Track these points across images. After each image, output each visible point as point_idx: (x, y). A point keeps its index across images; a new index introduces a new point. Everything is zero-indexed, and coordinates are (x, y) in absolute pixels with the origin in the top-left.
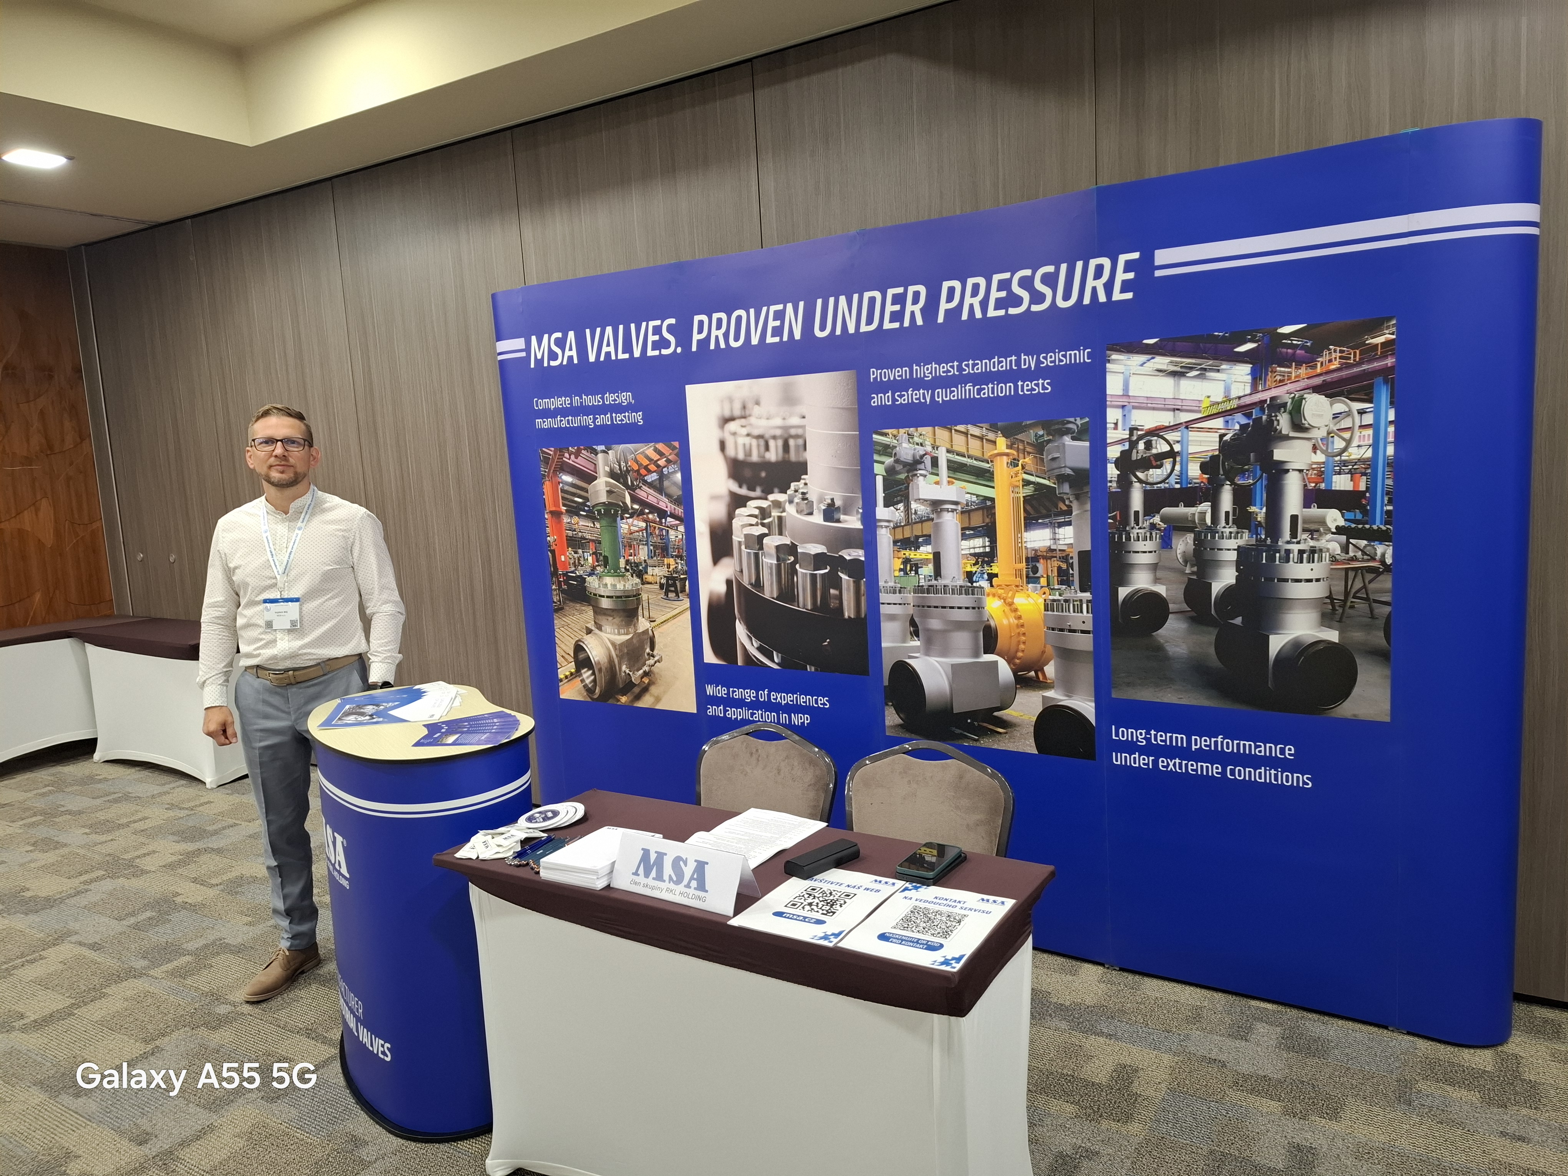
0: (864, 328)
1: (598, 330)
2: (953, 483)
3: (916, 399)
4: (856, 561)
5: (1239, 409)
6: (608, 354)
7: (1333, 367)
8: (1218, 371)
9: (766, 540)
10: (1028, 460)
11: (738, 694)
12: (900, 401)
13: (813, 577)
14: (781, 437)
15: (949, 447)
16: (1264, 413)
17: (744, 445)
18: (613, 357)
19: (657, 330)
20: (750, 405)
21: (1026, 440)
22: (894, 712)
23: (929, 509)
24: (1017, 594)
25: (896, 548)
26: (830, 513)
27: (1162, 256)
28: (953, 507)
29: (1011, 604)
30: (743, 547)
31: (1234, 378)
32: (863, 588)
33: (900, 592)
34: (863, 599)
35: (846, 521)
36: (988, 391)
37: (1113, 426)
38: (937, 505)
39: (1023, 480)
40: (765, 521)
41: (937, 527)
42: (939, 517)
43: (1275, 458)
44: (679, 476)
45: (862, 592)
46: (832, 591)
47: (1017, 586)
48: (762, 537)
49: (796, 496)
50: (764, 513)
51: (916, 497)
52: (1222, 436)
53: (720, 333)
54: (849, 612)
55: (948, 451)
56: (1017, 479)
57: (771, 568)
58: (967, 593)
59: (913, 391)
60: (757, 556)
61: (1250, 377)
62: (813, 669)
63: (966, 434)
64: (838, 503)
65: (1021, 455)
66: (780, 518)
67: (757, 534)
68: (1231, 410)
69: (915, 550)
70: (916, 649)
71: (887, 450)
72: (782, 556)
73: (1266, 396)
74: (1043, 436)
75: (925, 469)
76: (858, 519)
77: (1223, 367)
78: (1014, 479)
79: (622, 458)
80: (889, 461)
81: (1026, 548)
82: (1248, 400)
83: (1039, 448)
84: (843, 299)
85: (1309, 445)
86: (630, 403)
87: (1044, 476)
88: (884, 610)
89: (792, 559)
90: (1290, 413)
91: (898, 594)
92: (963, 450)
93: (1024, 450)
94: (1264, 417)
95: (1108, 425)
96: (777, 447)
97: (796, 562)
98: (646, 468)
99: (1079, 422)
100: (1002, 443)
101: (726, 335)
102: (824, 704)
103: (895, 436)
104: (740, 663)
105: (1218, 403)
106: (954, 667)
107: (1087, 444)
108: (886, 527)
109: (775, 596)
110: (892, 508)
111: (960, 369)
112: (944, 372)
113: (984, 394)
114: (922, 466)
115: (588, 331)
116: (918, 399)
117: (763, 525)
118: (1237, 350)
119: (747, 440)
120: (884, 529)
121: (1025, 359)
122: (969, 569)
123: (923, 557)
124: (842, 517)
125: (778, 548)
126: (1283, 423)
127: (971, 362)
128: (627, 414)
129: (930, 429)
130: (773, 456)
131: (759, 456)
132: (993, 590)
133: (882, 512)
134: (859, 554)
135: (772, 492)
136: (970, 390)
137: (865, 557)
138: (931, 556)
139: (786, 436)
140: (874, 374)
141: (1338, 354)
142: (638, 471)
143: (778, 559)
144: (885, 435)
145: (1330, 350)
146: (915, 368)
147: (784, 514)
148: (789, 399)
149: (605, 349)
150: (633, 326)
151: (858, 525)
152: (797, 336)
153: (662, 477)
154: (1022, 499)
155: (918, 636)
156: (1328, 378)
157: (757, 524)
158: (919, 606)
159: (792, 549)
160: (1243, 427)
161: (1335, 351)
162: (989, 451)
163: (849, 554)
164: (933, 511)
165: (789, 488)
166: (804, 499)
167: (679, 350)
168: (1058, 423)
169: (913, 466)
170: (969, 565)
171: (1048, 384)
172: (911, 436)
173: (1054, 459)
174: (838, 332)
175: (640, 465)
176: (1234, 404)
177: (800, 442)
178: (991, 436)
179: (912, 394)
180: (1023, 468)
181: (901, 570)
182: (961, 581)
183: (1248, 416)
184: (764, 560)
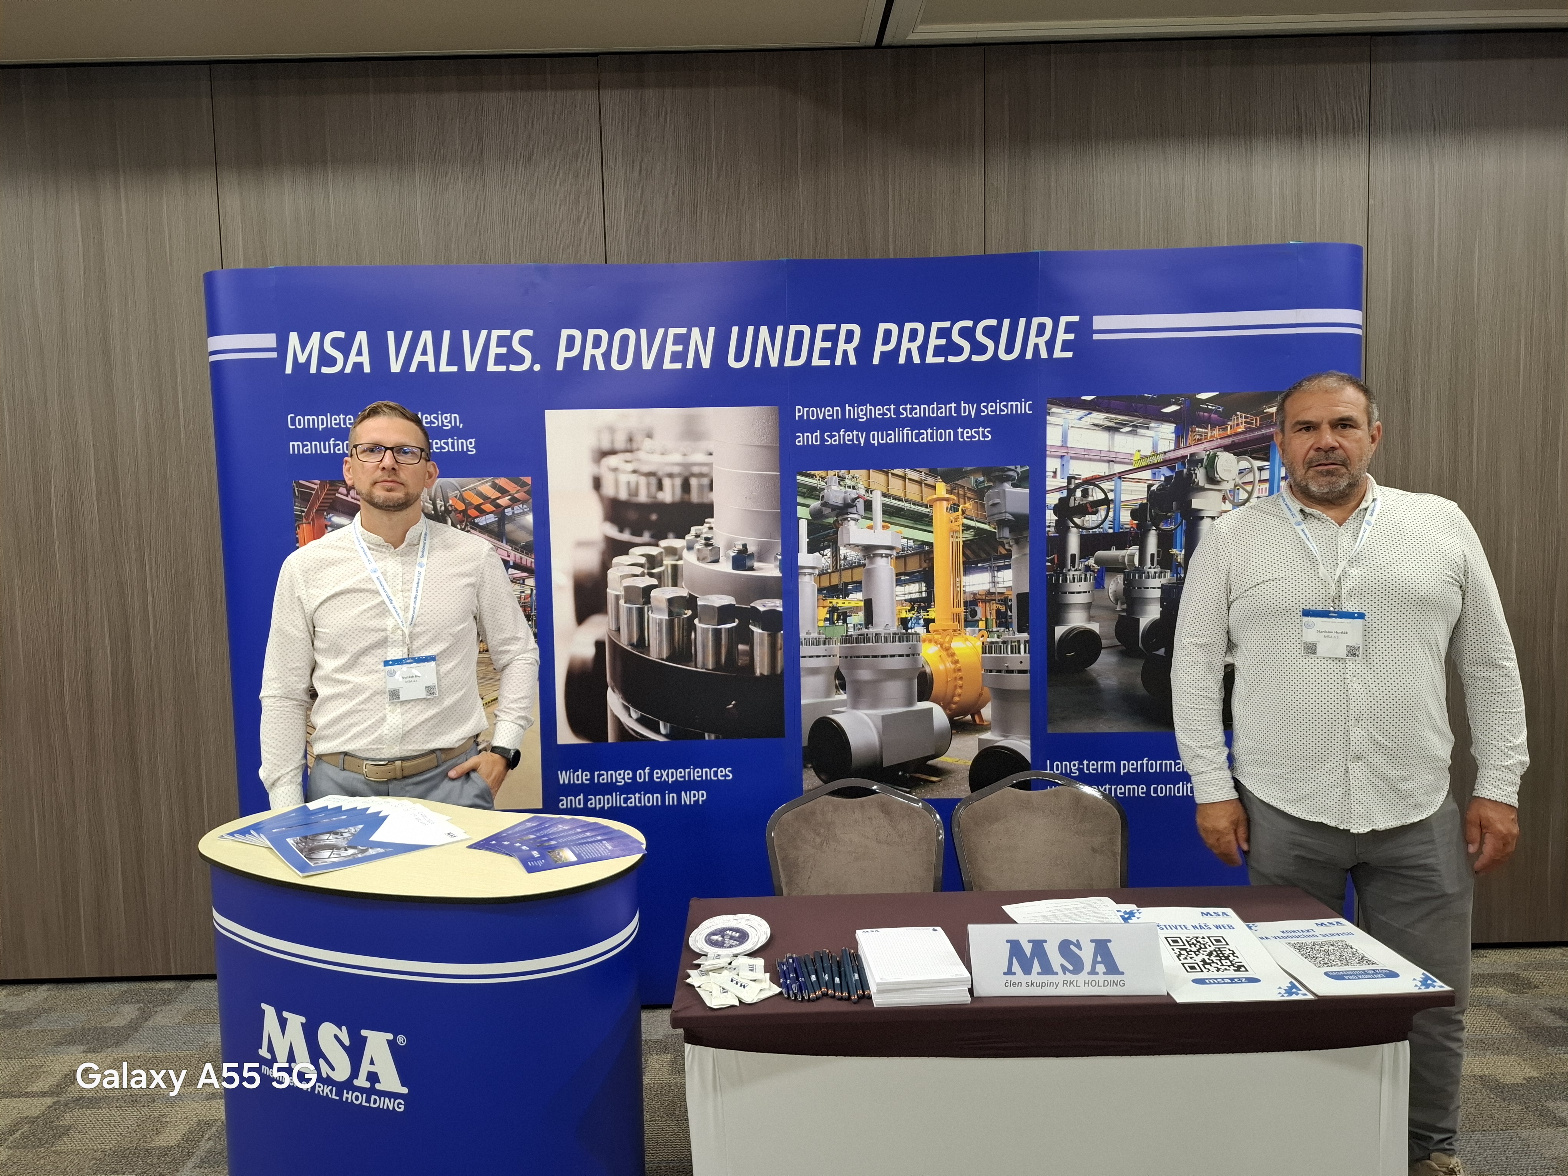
0: (789, 362)
1: (409, 334)
2: (888, 528)
3: (849, 440)
4: (772, 612)
5: (1164, 463)
6: (423, 365)
7: (1240, 430)
8: (1148, 428)
9: (654, 593)
10: (969, 505)
11: (606, 777)
12: (830, 441)
13: (717, 633)
14: (679, 475)
15: (885, 491)
16: (1185, 468)
17: (629, 483)
18: (432, 369)
19: (504, 341)
20: (638, 438)
21: (967, 486)
22: (814, 774)
23: (860, 555)
24: (955, 639)
25: (821, 596)
26: (741, 560)
27: (1100, 322)
28: (888, 552)
29: (947, 649)
30: (622, 602)
31: (1161, 435)
32: (780, 641)
33: (824, 643)
34: (780, 654)
35: (760, 569)
36: (926, 436)
37: (1052, 474)
38: (869, 551)
39: (963, 525)
40: (654, 571)
41: (870, 573)
42: (871, 563)
43: (1193, 506)
44: (529, 519)
45: (779, 646)
46: (741, 647)
47: (955, 630)
48: (648, 590)
49: (697, 542)
50: (652, 561)
51: (845, 543)
52: (1150, 486)
53: (598, 353)
54: (761, 668)
55: (884, 495)
56: (957, 523)
57: (660, 625)
58: (901, 640)
59: (845, 432)
60: (641, 612)
61: (1174, 435)
62: (713, 737)
63: (904, 478)
64: (751, 549)
65: (962, 500)
66: (675, 568)
67: (642, 585)
68: (1157, 463)
69: (844, 598)
70: (843, 703)
71: (813, 492)
72: (675, 610)
73: (1187, 452)
74: (983, 482)
75: (857, 513)
76: (776, 567)
77: (1152, 425)
78: (954, 524)
79: (439, 494)
80: (815, 504)
81: (965, 592)
82: (1172, 455)
83: (980, 494)
84: (764, 330)
85: (1219, 496)
86: (455, 428)
87: (984, 521)
88: (805, 663)
89: (689, 613)
90: (1206, 468)
91: (822, 646)
92: (900, 494)
93: (964, 495)
94: (1185, 471)
95: (1048, 474)
96: (673, 486)
97: (695, 615)
98: (478, 508)
99: (1019, 470)
100: (941, 488)
101: (607, 356)
102: (726, 775)
103: (823, 478)
104: (611, 739)
105: (1147, 457)
106: (884, 718)
107: (1027, 491)
108: (810, 574)
109: (665, 657)
110: (817, 554)
111: (897, 412)
112: (879, 414)
113: (923, 439)
114: (854, 510)
115: (391, 335)
116: (852, 440)
117: (651, 575)
118: (1163, 410)
119: (633, 478)
120: (808, 577)
121: (965, 407)
122: (904, 615)
123: (853, 604)
124: (756, 565)
125: (671, 601)
126: (1200, 476)
127: (909, 406)
128: (450, 440)
129: (863, 472)
130: (667, 496)
131: (649, 495)
132: (929, 635)
133: (805, 558)
134: (777, 604)
135: (666, 538)
136: (908, 434)
137: (784, 607)
138: (862, 604)
139: (686, 474)
140: (800, 412)
141: (1244, 420)
142: (464, 512)
143: (670, 613)
144: (812, 476)
145: (1237, 415)
146: (847, 408)
147: (680, 563)
148: (692, 434)
149: (418, 358)
150: (466, 334)
151: (777, 573)
152: (706, 363)
153: (502, 519)
154: (961, 544)
155: (844, 688)
156: (1236, 439)
157: (643, 575)
158: (846, 657)
159: (690, 602)
160: (1168, 479)
161: (1241, 417)
162: (928, 496)
163: (762, 605)
164: (864, 556)
165: (689, 532)
166: (707, 545)
167: (537, 367)
168: (998, 470)
169: (844, 510)
170: (904, 612)
171: (988, 432)
172: (841, 478)
173: (994, 505)
174: (758, 364)
175: (468, 505)
176: (1160, 458)
177: (705, 481)
178: (930, 481)
179: (844, 436)
180: (963, 512)
181: (826, 620)
182: (895, 628)
183: (1172, 469)
184: (651, 615)
